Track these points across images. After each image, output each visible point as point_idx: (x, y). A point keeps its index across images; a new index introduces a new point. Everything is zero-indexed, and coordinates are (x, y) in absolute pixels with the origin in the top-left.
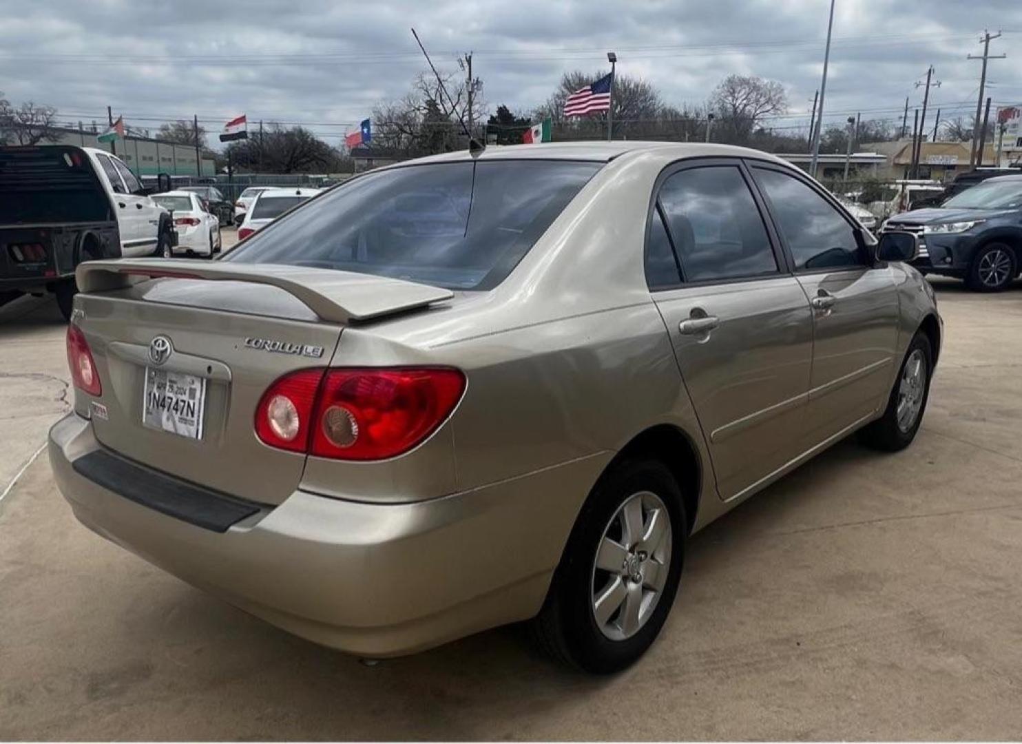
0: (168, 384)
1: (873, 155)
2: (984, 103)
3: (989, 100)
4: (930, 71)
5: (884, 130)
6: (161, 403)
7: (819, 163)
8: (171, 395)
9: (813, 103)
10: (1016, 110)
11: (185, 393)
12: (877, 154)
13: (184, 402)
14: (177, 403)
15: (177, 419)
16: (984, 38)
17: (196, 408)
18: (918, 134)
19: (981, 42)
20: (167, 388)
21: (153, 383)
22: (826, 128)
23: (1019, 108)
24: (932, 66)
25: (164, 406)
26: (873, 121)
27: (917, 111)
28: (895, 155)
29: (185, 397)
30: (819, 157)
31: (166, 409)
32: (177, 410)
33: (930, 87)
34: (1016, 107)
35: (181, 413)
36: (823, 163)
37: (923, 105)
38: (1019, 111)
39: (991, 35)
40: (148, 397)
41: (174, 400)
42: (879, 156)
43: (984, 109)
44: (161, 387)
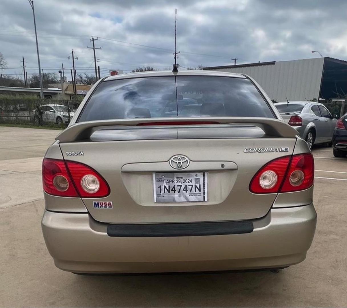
1: (57, 89)
2: (97, 69)
3: (99, 67)
4: (73, 52)
5: (55, 78)
6: (172, 190)
7: (44, 93)
8: (180, 184)
9: (23, 63)
10: (117, 72)
11: (191, 182)
12: (58, 89)
13: (191, 186)
14: (186, 187)
15: (187, 195)
16: (92, 40)
17: (202, 187)
18: (74, 80)
19: (91, 41)
20: (176, 181)
22: (32, 76)
23: (118, 71)
24: (73, 50)
25: (175, 191)
26: (50, 73)
27: (71, 70)
28: (64, 90)
29: (193, 183)
30: (44, 90)
31: (177, 192)
32: (186, 191)
33: (74, 59)
34: (117, 71)
35: (190, 192)
36: (45, 92)
37: (73, 67)
38: (118, 73)
39: (94, 39)
41: (183, 186)
42: (60, 90)
43: (97, 71)
44: (170, 181)
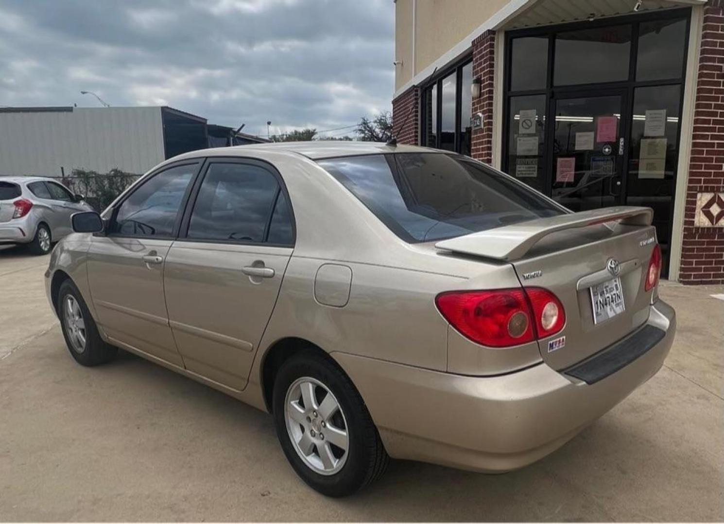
0: (605, 290)
6: (605, 304)
8: (608, 295)
11: (614, 289)
13: (614, 294)
14: (612, 297)
15: (614, 307)
20: (605, 292)
21: (598, 294)
25: (606, 304)
29: (615, 292)
31: (608, 305)
32: (613, 302)
35: (616, 302)
40: (596, 305)
41: (610, 297)
44: (602, 294)
